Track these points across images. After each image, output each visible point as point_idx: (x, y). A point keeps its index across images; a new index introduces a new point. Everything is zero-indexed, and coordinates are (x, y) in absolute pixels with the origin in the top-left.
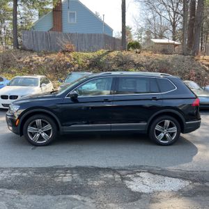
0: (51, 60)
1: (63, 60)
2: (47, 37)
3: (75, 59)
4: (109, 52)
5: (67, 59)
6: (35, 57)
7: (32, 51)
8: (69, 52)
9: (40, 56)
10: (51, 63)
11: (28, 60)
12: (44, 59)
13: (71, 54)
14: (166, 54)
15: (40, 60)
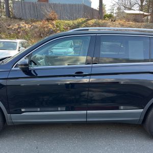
0: (37, 27)
1: (47, 27)
2: (34, 7)
3: (57, 26)
4: (88, 20)
5: (50, 26)
6: (22, 24)
7: (21, 19)
8: (52, 20)
9: (27, 23)
10: (37, 30)
11: (17, 27)
12: (30, 26)
13: (54, 22)
14: (138, 22)
15: (27, 27)
